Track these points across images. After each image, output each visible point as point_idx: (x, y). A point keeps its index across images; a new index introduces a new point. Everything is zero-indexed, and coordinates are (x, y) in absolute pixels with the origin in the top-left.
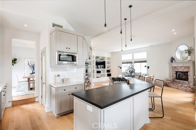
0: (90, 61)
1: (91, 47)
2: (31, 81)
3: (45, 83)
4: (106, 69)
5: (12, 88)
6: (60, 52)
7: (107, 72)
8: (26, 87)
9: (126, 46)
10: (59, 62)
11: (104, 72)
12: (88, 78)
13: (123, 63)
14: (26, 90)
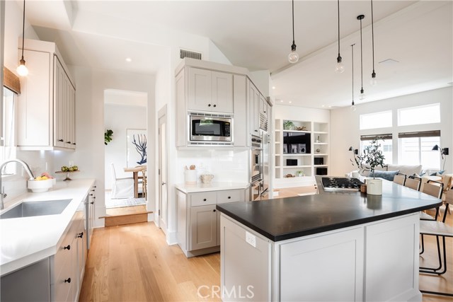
0: (265, 133)
1: (268, 98)
2: (139, 178)
3: (167, 184)
4: (313, 154)
5: (106, 192)
6: (196, 114)
7: (315, 164)
8: (129, 190)
9: (362, 91)
10: (194, 137)
11: (306, 162)
12: (259, 175)
13: (362, 139)
14: (130, 198)
